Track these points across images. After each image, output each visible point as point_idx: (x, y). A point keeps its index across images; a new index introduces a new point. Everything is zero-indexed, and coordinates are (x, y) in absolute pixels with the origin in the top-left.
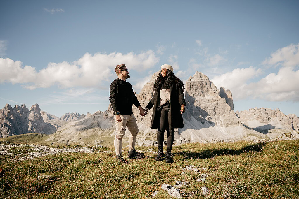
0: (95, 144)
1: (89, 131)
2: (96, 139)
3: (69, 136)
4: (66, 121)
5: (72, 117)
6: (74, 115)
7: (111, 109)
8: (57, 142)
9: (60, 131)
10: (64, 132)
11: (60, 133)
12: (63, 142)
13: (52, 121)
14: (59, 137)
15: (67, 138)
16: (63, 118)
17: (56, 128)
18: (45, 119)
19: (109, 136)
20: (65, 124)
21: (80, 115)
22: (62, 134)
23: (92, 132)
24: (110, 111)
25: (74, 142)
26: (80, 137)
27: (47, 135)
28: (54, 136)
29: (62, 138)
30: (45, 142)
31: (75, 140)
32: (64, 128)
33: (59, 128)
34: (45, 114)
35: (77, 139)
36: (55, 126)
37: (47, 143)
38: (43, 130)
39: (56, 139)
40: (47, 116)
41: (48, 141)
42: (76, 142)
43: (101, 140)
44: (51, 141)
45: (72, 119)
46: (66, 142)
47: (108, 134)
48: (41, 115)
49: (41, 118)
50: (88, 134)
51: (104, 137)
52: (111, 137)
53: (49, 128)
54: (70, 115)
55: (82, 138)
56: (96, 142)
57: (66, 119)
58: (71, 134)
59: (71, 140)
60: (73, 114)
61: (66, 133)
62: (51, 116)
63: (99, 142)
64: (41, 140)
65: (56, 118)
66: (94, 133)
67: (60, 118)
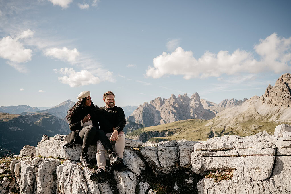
0: (252, 129)
1: (245, 116)
2: (254, 125)
3: (227, 121)
4: (224, 107)
5: (229, 104)
6: (232, 101)
7: (268, 93)
8: (216, 127)
9: (218, 117)
10: (222, 117)
11: (218, 118)
12: (221, 126)
13: (211, 108)
14: (217, 122)
15: (225, 123)
16: (221, 104)
17: (215, 114)
18: (205, 106)
19: (268, 121)
20: (223, 110)
21: (237, 101)
22: (220, 119)
23: (249, 117)
24: (267, 96)
25: (232, 127)
26: (237, 122)
27: (206, 121)
28: (213, 121)
29: (220, 123)
30: (205, 127)
31: (232, 125)
32: (222, 114)
33: (217, 114)
34: (205, 102)
35: (235, 124)
36: (214, 112)
37: (206, 128)
38: (203, 116)
39: (214, 124)
40: (206, 103)
41: (207, 126)
42: (233, 127)
43: (259, 125)
44: (210, 125)
45: (230, 105)
46: (224, 127)
47: (266, 119)
48: (201, 103)
49: (201, 105)
50: (245, 119)
51: (262, 122)
52: (269, 122)
53: (209, 114)
54: (228, 102)
55: (239, 123)
56: (253, 127)
57: (224, 105)
58: (229, 119)
59: (228, 125)
60: (230, 101)
61: (223, 119)
62: (210, 103)
63: (257, 127)
64: (201, 125)
65: (215, 105)
66: (251, 118)
67: (218, 104)
